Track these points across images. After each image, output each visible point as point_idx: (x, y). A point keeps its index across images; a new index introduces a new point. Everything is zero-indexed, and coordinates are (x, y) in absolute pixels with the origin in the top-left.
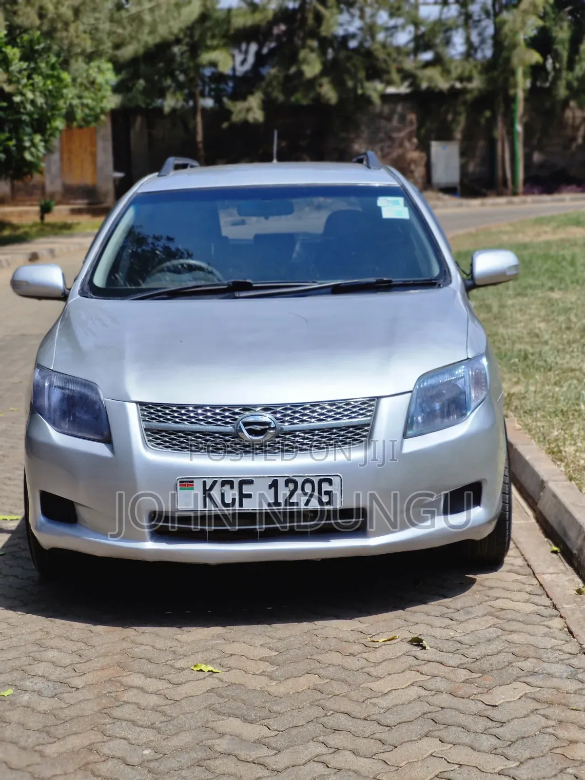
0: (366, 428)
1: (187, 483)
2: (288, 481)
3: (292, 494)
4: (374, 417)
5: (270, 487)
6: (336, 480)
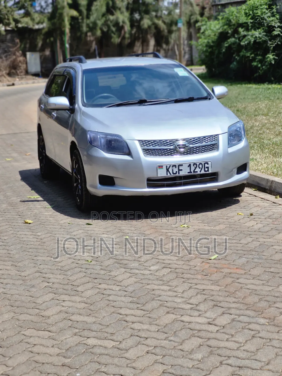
0: (216, 145)
1: (161, 167)
2: (194, 164)
3: (196, 168)
4: (218, 141)
5: (188, 166)
6: (210, 163)
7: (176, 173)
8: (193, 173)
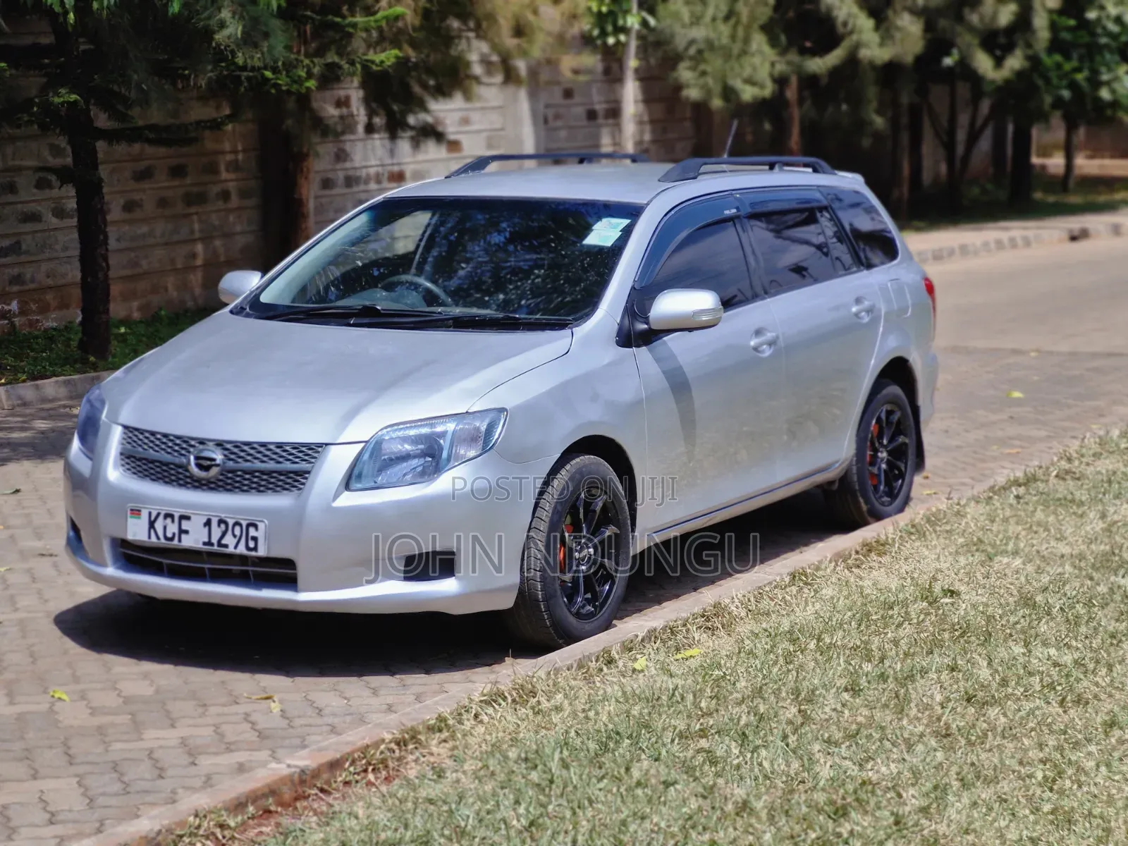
1: (136, 512)
2: (221, 521)
3: (224, 534)
5: (205, 525)
6: (261, 526)
7: (172, 539)
8: (216, 547)
